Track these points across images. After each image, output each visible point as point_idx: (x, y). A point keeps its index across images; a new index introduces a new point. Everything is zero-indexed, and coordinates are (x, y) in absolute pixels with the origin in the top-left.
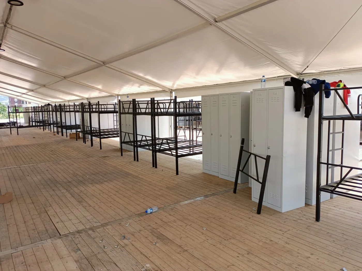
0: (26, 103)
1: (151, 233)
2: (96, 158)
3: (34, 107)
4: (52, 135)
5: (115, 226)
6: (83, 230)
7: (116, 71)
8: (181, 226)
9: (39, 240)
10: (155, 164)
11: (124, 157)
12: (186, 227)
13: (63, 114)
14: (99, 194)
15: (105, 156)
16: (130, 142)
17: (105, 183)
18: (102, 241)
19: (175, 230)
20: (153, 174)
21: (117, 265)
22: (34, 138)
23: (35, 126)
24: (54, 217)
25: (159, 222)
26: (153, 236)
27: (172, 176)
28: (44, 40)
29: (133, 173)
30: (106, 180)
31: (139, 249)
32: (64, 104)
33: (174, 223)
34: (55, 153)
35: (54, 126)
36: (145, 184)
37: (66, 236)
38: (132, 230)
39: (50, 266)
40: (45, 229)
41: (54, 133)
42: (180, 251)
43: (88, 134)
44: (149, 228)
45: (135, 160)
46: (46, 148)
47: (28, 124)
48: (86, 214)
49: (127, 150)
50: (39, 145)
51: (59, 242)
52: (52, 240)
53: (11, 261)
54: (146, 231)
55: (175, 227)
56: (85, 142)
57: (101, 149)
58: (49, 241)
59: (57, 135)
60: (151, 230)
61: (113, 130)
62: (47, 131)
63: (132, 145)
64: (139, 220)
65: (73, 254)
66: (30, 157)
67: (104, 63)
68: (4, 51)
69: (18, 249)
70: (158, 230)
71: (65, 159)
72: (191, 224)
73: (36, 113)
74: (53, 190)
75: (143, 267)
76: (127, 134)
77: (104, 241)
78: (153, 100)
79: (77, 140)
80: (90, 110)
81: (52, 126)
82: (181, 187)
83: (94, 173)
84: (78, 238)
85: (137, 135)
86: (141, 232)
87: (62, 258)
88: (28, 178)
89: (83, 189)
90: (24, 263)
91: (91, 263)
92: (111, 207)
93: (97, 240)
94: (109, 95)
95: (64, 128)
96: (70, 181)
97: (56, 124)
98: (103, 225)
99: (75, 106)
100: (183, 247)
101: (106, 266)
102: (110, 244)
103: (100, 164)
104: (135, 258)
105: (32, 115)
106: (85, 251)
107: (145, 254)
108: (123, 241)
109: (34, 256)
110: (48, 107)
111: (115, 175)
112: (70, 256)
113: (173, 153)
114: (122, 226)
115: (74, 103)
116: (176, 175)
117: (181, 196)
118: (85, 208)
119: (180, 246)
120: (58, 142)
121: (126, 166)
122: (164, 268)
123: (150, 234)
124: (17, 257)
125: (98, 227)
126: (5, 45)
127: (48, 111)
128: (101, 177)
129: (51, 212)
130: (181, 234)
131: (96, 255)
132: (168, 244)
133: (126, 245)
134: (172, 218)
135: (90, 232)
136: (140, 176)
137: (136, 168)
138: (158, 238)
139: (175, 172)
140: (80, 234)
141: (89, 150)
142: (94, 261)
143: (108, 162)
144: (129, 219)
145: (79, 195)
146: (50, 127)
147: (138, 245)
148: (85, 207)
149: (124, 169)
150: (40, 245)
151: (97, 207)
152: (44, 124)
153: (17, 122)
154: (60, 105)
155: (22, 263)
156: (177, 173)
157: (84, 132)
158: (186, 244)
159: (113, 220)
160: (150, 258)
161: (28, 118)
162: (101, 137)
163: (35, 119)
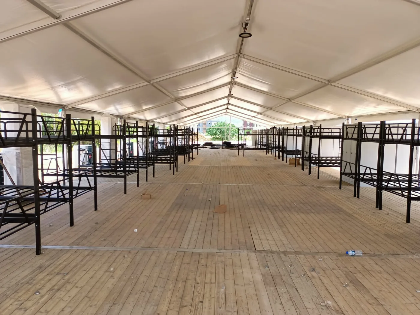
0: (257, 126)
1: (345, 274)
2: (310, 187)
3: (261, 130)
4: (272, 159)
5: (308, 257)
6: (276, 251)
7: (343, 90)
8: (387, 279)
9: (238, 248)
10: (379, 204)
11: (342, 190)
12: (392, 282)
13: (285, 137)
14: (302, 224)
15: (321, 187)
16: (352, 174)
17: (312, 214)
18: (291, 266)
19: (377, 281)
20: (372, 216)
21: (297, 291)
22: (256, 160)
23: (260, 149)
24: (255, 234)
25: (359, 267)
26: (346, 278)
27: (399, 223)
28: (270, 64)
29: (347, 210)
30: (313, 211)
31: (326, 285)
32: (287, 127)
33: (379, 274)
34: (271, 177)
35: (276, 150)
36: (358, 224)
37: (260, 252)
38: (325, 266)
39: (241, 271)
40: (245, 241)
41: (276, 157)
42: (374, 303)
43: (307, 160)
44: (346, 269)
45: (355, 196)
46: (264, 171)
47: (255, 147)
48: (284, 239)
49: (349, 183)
50: (259, 168)
51: (253, 255)
52: (248, 252)
53: (215, 258)
54: (340, 271)
55: (378, 278)
56: (303, 169)
57: (318, 178)
58: (246, 251)
59: (278, 159)
60: (346, 272)
61: (338, 158)
62: (270, 154)
63: (352, 178)
64: (336, 259)
65: (261, 268)
66: (248, 178)
67: (330, 82)
68: (238, 78)
69: (221, 251)
70: (355, 275)
71: (278, 183)
72: (401, 281)
73: (262, 136)
74: (260, 211)
75: (324, 302)
76: (348, 164)
77: (292, 267)
78: (383, 123)
79: (296, 167)
80: (311, 134)
81: (274, 149)
82: (406, 237)
83: (302, 202)
84: (269, 256)
85: (360, 165)
86: (334, 271)
87: (251, 268)
88: (242, 195)
89: (287, 215)
90: (224, 263)
91: (275, 281)
92: (310, 238)
93: (286, 264)
94: (338, 117)
95: (285, 153)
96: (277, 205)
97: (278, 148)
98: (296, 253)
99: (297, 130)
100: (378, 300)
101: (288, 289)
102: (298, 271)
103: (312, 194)
104: (319, 291)
105: (259, 137)
106: (273, 270)
107: (331, 292)
108: (311, 272)
109: (231, 259)
110: (273, 130)
111: (325, 208)
112: (259, 269)
113: (404, 193)
114: (316, 259)
115: (297, 126)
116: (406, 222)
117: (402, 248)
118: (284, 234)
119: (375, 298)
120: (277, 167)
121: (341, 201)
122: (347, 311)
123: (344, 276)
124: (219, 256)
125: (291, 253)
126: (239, 73)
127: (272, 135)
128: (309, 207)
129: (253, 229)
130: (382, 287)
131: (281, 276)
132: (361, 291)
133: (314, 277)
134: (377, 268)
135: (282, 255)
136: (356, 215)
137: (353, 205)
138: (351, 282)
139: (405, 219)
140: (273, 255)
141: (305, 178)
142: (278, 280)
143: (321, 193)
144: (325, 255)
145: (282, 221)
146: (272, 150)
147: (326, 281)
148: (284, 232)
149: (338, 205)
150: (238, 253)
151: (295, 235)
152: (267, 147)
153: (245, 145)
154: (283, 128)
155: (222, 262)
156: (408, 221)
157: (303, 158)
158: (384, 299)
159: (308, 251)
160: (334, 297)
161: (255, 140)
162: (320, 165)
163: (261, 142)
